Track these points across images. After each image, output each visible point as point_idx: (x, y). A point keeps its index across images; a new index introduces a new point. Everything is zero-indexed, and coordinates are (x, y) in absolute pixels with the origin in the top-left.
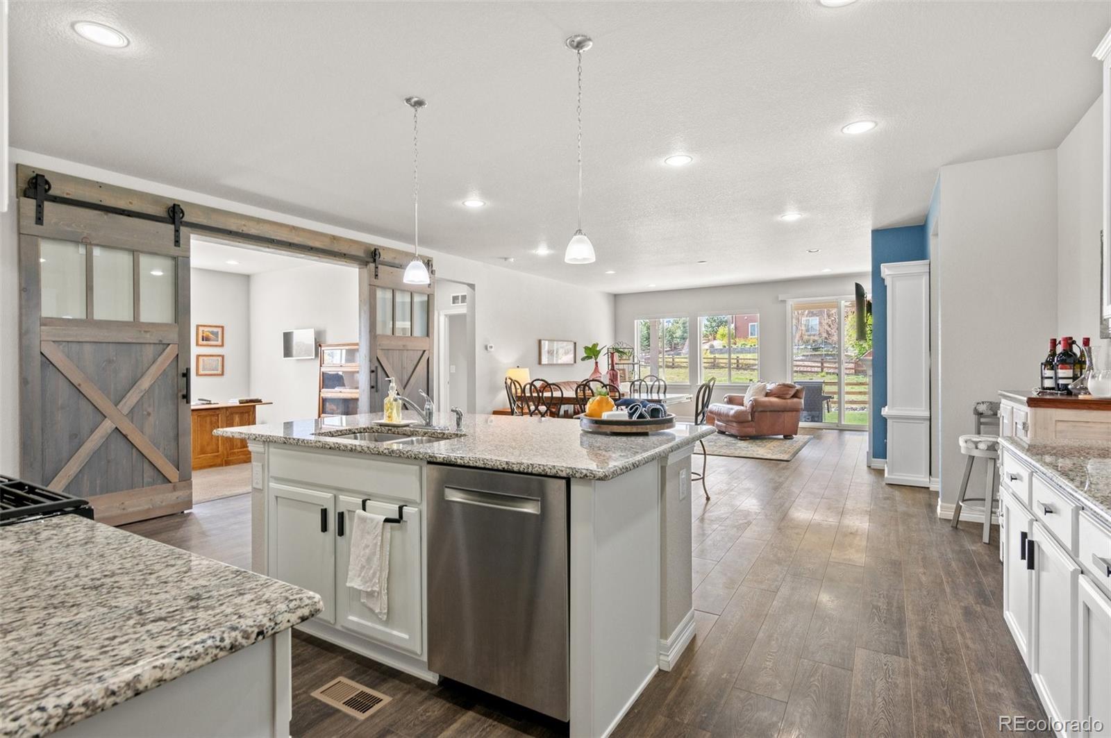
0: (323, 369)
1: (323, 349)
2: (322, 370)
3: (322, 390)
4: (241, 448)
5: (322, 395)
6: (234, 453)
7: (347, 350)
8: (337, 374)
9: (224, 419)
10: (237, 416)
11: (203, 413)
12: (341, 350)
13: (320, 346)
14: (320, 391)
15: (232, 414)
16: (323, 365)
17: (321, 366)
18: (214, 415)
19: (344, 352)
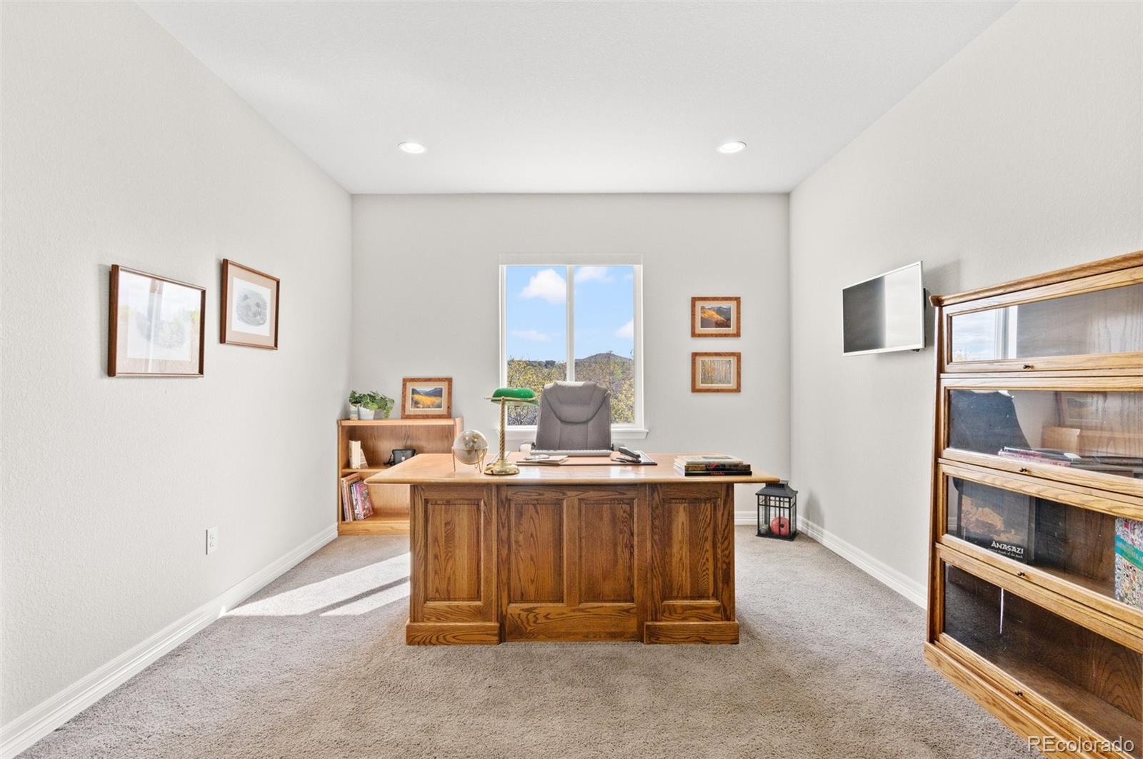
0: (948, 382)
1: (946, 311)
2: (945, 383)
3: (948, 452)
4: (692, 598)
5: (945, 468)
6: (672, 610)
7: (1024, 308)
8: (997, 394)
9: (648, 512)
10: (681, 508)
11: (592, 494)
12: (1006, 306)
13: (939, 302)
14: (938, 454)
15: (667, 501)
16: (947, 368)
17: (941, 370)
18: (620, 501)
19: (1014, 311)
